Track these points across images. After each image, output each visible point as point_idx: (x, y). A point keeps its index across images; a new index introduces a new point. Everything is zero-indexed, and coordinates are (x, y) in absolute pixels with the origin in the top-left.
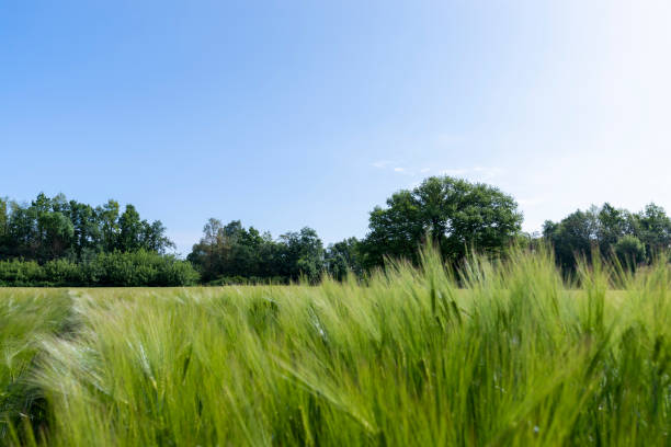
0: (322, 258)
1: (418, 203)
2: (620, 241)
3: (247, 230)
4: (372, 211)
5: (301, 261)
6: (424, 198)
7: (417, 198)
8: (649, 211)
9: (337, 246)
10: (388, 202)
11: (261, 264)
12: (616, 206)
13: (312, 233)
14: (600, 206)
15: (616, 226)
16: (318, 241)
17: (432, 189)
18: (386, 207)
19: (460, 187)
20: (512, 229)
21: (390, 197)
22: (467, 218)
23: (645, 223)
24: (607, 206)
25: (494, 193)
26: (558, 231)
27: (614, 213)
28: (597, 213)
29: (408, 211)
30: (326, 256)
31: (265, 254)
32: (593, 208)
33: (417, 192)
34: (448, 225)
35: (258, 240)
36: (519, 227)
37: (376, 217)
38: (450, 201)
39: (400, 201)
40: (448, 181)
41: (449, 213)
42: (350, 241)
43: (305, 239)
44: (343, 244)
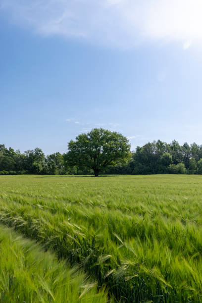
0: (44, 161)
1: (89, 139)
2: (164, 155)
3: (8, 149)
4: (69, 142)
5: (35, 163)
6: (91, 137)
7: (89, 137)
8: (173, 143)
9: (50, 156)
10: (77, 138)
11: (15, 165)
12: (162, 141)
13: (40, 151)
14: (157, 141)
15: (162, 148)
16: (43, 154)
17: (95, 133)
18: (75, 141)
19: (107, 133)
20: (126, 151)
21: (77, 136)
22: (109, 146)
23: (172, 148)
24: (159, 141)
25: (120, 136)
26: (141, 151)
27: (162, 144)
28: (155, 143)
29: (85, 143)
30: (46, 161)
31: (17, 160)
32: (155, 141)
33: (89, 135)
34: (102, 149)
35: (13, 153)
36: (129, 150)
37: (71, 145)
38: (102, 139)
39: (81, 138)
40: (102, 130)
41: (102, 144)
42: (57, 154)
43: (37, 153)
44: (54, 155)
